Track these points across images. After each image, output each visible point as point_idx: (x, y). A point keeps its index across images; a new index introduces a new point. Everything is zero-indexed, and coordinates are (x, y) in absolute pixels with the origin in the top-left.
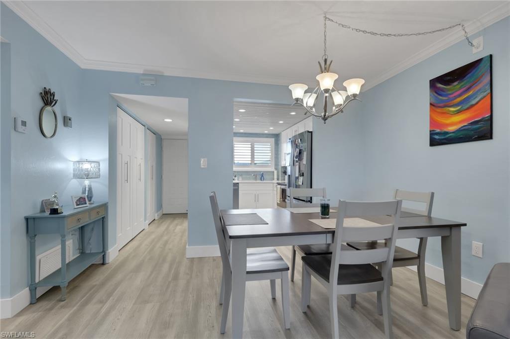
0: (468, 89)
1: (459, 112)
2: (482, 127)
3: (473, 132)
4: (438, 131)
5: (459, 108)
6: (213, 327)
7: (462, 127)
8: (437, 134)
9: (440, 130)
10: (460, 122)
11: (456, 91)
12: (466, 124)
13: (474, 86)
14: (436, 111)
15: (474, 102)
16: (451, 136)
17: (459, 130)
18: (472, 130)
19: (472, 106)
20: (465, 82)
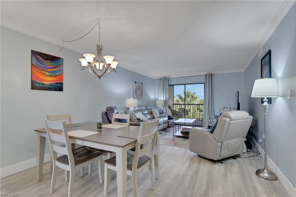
0: (55, 67)
1: (50, 76)
2: (60, 86)
3: (57, 87)
4: (38, 82)
5: (50, 74)
6: (155, 195)
7: (52, 83)
8: (38, 83)
9: (40, 81)
10: (51, 81)
11: (49, 65)
12: (54, 83)
13: (58, 67)
14: (37, 71)
15: (57, 74)
16: (46, 86)
17: (51, 84)
18: (56, 86)
19: (56, 76)
20: (53, 63)
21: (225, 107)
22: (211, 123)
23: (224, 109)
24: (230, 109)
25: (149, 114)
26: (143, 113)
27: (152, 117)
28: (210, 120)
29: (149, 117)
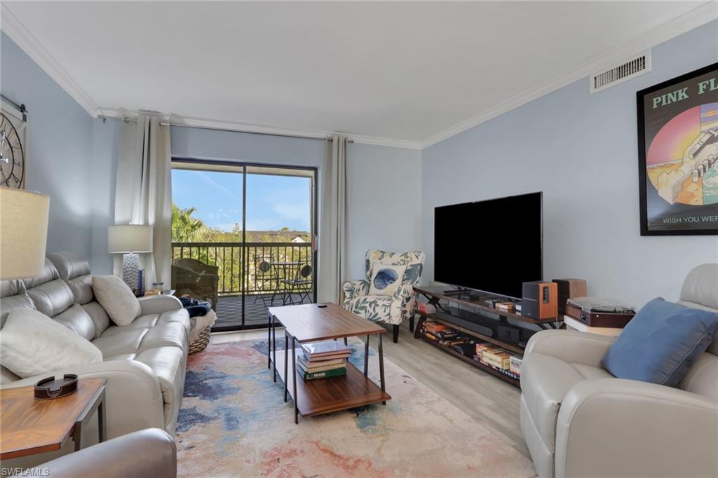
21: (384, 252)
22: (364, 308)
23: (383, 256)
24: (405, 255)
25: (78, 306)
26: (40, 307)
27: (102, 323)
28: (355, 301)
29: (84, 322)
